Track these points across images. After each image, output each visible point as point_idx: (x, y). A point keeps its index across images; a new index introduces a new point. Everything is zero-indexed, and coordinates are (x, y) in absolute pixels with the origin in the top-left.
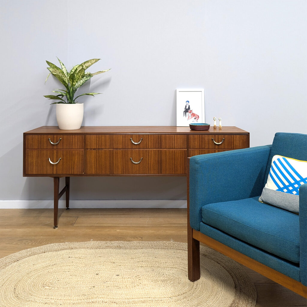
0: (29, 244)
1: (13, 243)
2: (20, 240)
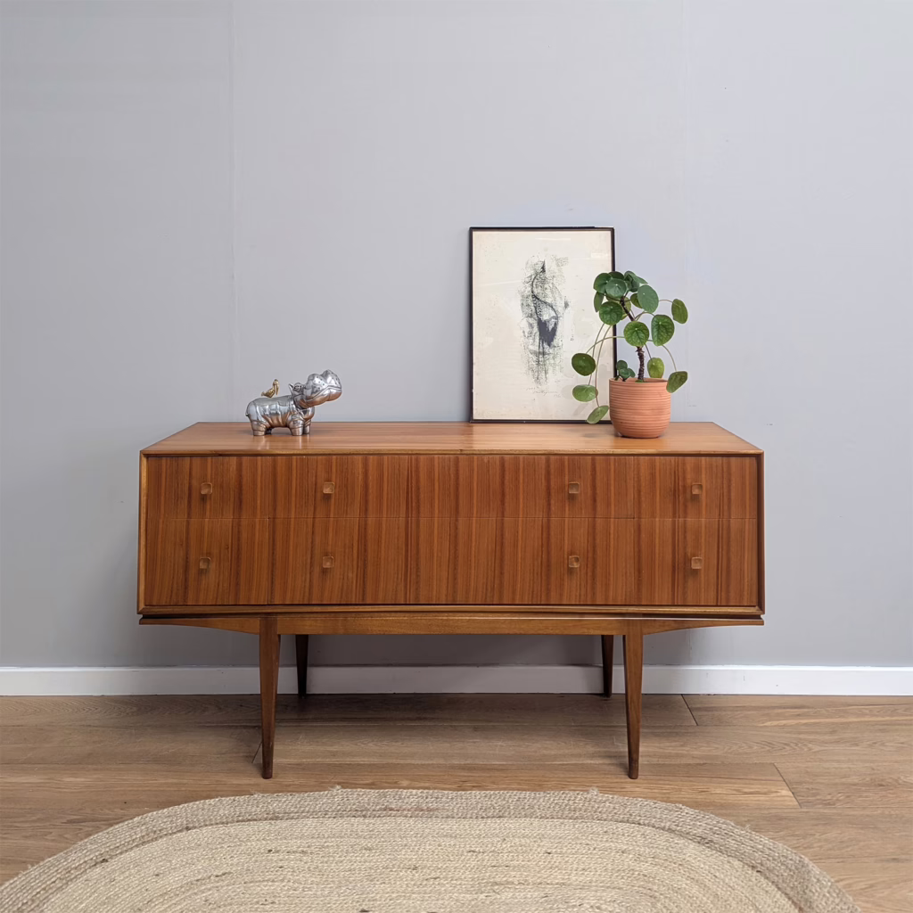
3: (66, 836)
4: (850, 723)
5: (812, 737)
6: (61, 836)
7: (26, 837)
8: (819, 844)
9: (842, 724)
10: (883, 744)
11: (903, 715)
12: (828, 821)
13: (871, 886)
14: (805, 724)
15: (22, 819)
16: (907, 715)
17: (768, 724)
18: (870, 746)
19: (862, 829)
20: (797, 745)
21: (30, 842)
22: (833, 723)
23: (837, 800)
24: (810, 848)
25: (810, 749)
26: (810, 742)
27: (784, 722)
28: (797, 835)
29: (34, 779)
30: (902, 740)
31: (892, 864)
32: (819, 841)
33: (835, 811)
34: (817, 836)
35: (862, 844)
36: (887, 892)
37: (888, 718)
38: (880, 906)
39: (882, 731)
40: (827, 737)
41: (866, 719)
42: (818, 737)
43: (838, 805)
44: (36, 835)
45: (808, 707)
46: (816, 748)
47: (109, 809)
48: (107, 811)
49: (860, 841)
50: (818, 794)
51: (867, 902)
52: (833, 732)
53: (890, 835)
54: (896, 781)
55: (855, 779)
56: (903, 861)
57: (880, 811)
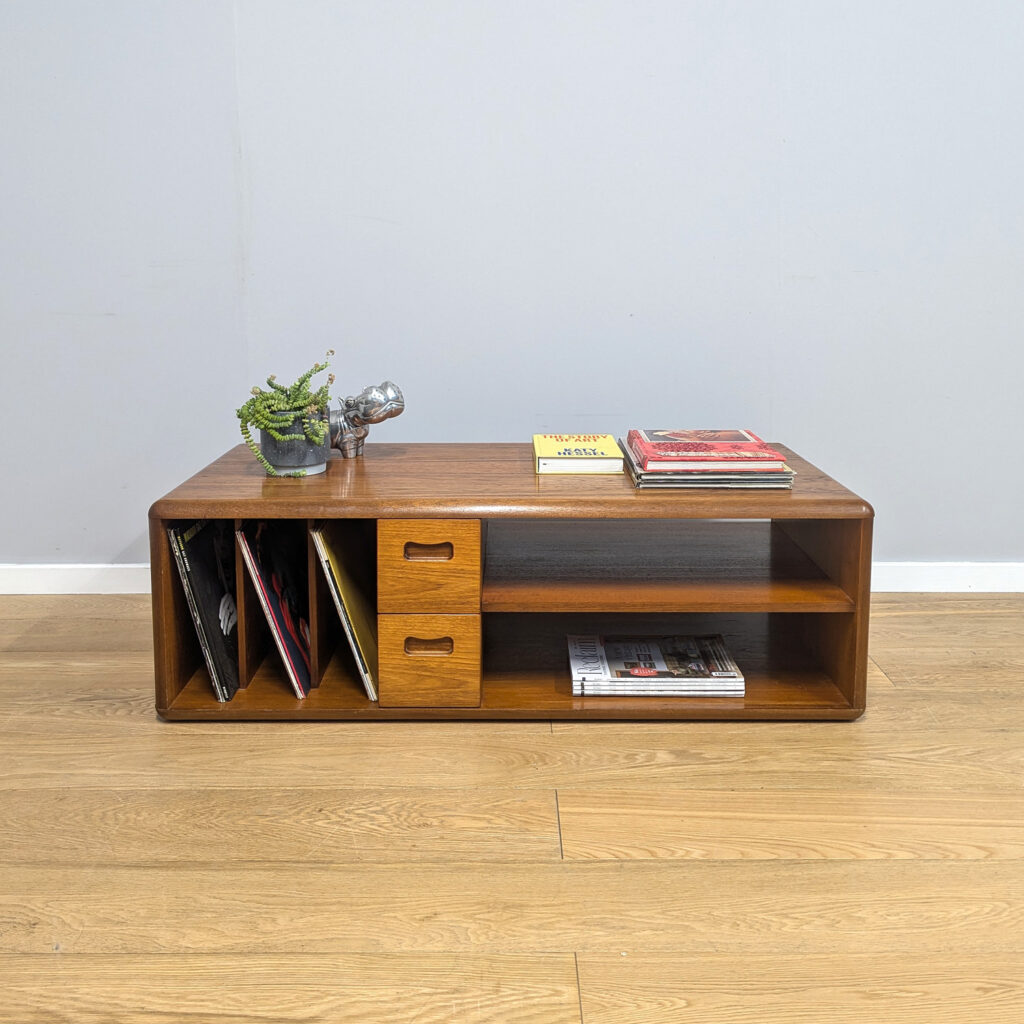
0: (118, 713)
1: (58, 709)
2: (82, 700)
3: (76, 712)
4: (947, 615)
5: (903, 627)
6: (70, 712)
7: (31, 713)
8: (918, 717)
9: (937, 616)
10: (984, 633)
11: (1005, 608)
12: (927, 697)
13: (979, 752)
14: (896, 617)
15: (27, 698)
16: (1009, 609)
18: (970, 634)
19: (965, 704)
20: (887, 633)
21: (37, 718)
22: (926, 616)
23: (937, 679)
24: (908, 719)
25: (902, 637)
26: (902, 631)
28: (891, 710)
29: (37, 664)
30: (1005, 629)
31: (1000, 734)
32: (918, 714)
33: (933, 689)
34: (915, 710)
35: (965, 717)
36: (995, 758)
37: (989, 611)
38: (990, 769)
39: (984, 622)
41: (964, 612)
42: (910, 627)
43: (936, 683)
44: (42, 712)
45: (898, 602)
46: (910, 636)
47: (124, 689)
48: (120, 690)
49: (963, 715)
50: (914, 674)
51: (974, 766)
52: (929, 622)
53: (997, 710)
54: (1001, 663)
55: (954, 662)
56: (1013, 731)
57: (983, 690)
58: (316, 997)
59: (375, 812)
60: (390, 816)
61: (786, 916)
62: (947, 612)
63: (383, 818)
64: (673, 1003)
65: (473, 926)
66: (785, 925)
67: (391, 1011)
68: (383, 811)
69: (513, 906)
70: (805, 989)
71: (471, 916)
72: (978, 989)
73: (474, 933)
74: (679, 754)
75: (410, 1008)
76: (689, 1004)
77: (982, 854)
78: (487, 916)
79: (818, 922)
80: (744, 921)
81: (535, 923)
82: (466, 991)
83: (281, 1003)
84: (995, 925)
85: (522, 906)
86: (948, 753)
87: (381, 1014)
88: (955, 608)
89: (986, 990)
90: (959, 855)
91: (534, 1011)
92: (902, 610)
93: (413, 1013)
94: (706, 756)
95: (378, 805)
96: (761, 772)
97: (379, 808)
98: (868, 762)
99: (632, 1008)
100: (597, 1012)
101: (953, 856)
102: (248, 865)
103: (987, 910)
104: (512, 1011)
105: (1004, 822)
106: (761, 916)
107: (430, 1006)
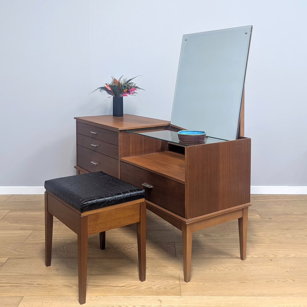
4: (280, 201)
9: (277, 201)
10: (288, 205)
11: (296, 199)
13: (279, 234)
17: (255, 201)
18: (285, 206)
22: (274, 201)
25: (267, 206)
26: (267, 205)
27: (259, 201)
32: (266, 226)
34: (266, 225)
35: (278, 226)
36: (283, 236)
39: (289, 202)
40: (272, 204)
41: (285, 200)
42: (269, 204)
45: (268, 197)
51: (277, 237)
53: (286, 225)
54: (290, 213)
55: (279, 213)
56: (289, 230)
57: (284, 220)
58: (123, 283)
59: (131, 247)
60: (135, 248)
61: (226, 268)
62: (280, 200)
63: (133, 249)
64: (200, 284)
65: (156, 270)
66: (226, 270)
67: (139, 285)
68: (133, 247)
69: (165, 266)
70: (228, 281)
71: (155, 268)
72: (266, 282)
73: (156, 271)
74: (205, 235)
75: (143, 284)
76: (203, 284)
77: (274, 256)
78: (159, 268)
79: (234, 269)
80: (217, 269)
81: (170, 269)
82: (155, 282)
83: (116, 283)
84: (273, 270)
85: (167, 266)
86: (271, 235)
87: (137, 285)
88: (282, 199)
89: (268, 282)
90: (268, 256)
91: (170, 285)
92: (268, 199)
93: (144, 285)
94: (212, 235)
95: (132, 246)
96: (225, 239)
97: (132, 247)
98: (252, 237)
99: (191, 284)
100: (183, 285)
101: (267, 257)
102: (103, 258)
103: (272, 267)
104: (165, 285)
105: (281, 249)
106: (221, 268)
107: (147, 284)
